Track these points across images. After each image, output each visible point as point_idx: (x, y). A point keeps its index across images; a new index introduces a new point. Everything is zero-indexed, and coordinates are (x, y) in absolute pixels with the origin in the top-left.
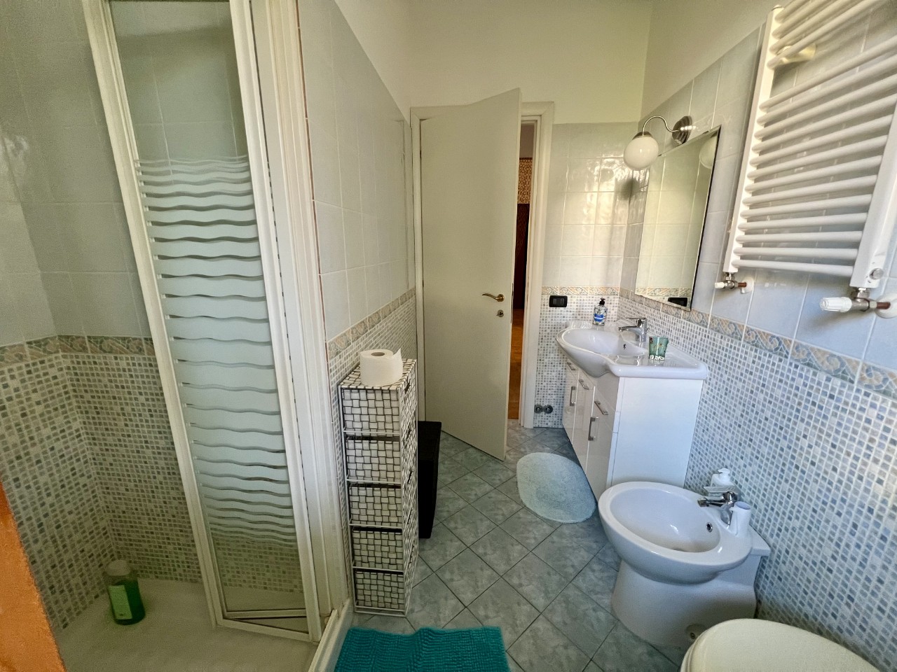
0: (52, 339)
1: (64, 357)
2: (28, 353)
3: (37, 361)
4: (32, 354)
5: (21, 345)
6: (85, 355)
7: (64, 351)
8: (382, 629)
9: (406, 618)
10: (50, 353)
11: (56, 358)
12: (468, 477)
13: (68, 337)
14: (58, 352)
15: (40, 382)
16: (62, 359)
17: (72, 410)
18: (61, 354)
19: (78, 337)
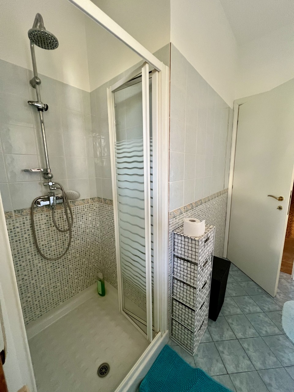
0: (96, 198)
1: (98, 204)
2: (90, 202)
3: (91, 204)
4: (91, 202)
5: (89, 199)
6: (102, 204)
7: (98, 202)
8: (180, 355)
9: (193, 357)
10: (95, 202)
11: (96, 204)
12: (246, 297)
13: (99, 198)
14: (96, 202)
15: (91, 210)
16: (97, 204)
17: (97, 220)
18: (97, 203)
19: (101, 198)
